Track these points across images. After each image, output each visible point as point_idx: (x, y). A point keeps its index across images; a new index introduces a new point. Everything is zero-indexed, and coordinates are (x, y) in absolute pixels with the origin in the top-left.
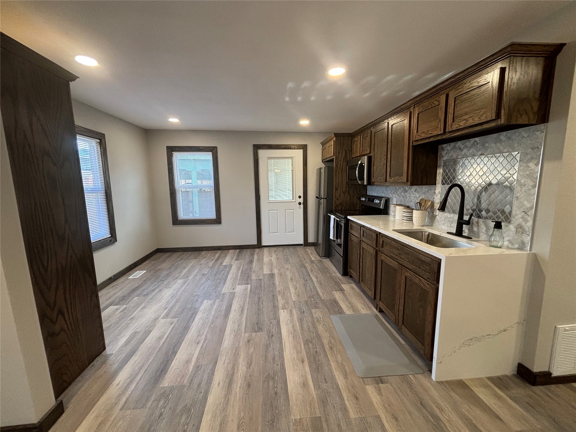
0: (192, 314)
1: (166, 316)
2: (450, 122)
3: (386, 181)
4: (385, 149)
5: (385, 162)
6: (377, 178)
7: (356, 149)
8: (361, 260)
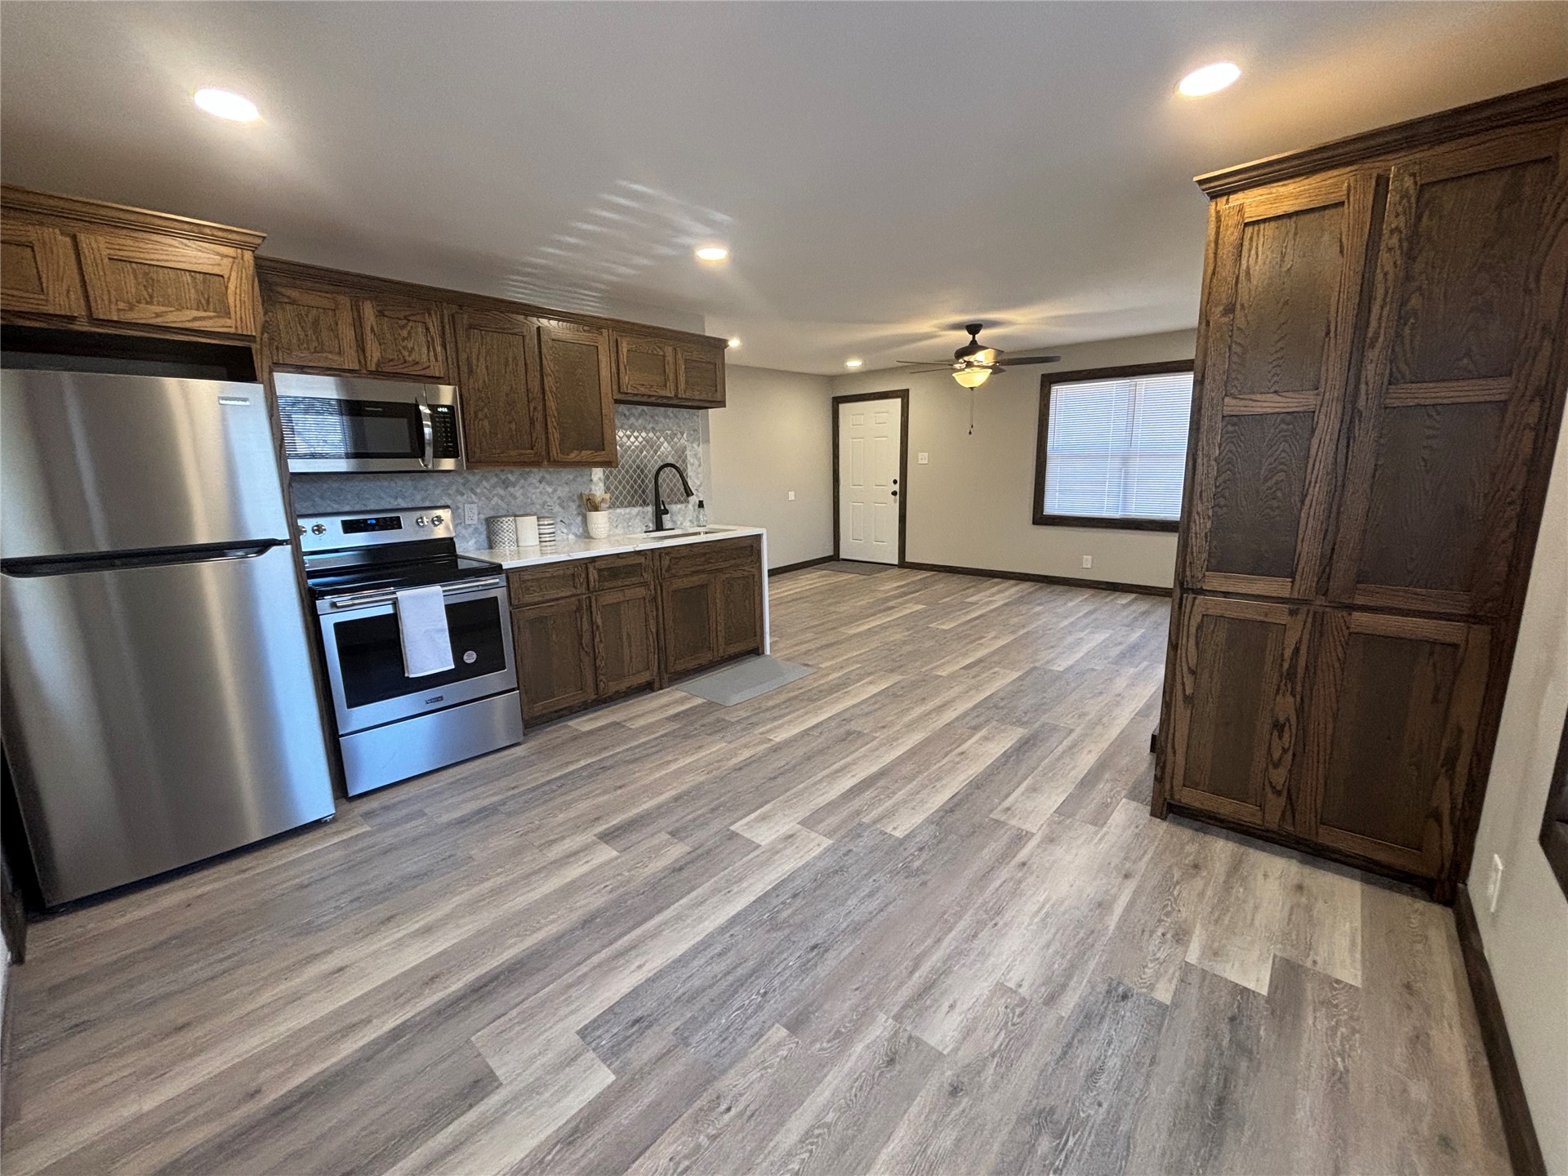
0: (952, 811)
1: (1021, 838)
2: (682, 386)
3: (549, 460)
4: (535, 385)
5: (539, 415)
6: (503, 453)
7: (317, 338)
8: (597, 639)
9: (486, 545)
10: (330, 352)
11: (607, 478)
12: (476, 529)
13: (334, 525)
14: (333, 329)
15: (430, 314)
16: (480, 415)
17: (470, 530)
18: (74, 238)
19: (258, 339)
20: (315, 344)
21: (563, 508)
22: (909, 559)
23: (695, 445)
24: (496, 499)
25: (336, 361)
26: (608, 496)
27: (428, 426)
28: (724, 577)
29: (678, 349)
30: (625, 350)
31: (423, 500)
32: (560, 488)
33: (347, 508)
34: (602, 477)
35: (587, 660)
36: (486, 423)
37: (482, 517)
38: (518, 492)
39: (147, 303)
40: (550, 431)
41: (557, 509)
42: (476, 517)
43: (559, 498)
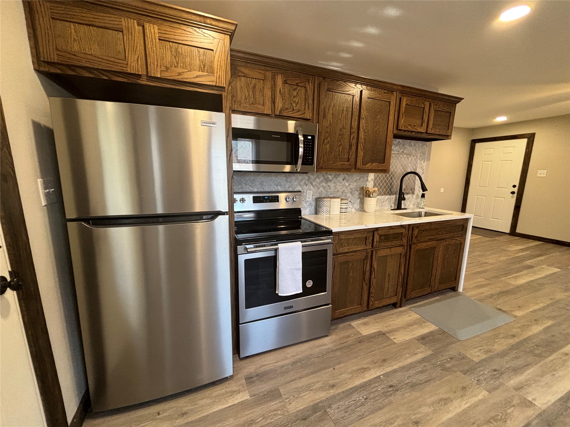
2: (431, 126)
3: (355, 168)
4: (354, 125)
5: (354, 142)
6: (333, 163)
7: (254, 96)
8: (373, 276)
9: (313, 212)
10: (259, 104)
11: (375, 179)
12: (310, 203)
13: (249, 198)
14: (262, 90)
15: (309, 82)
16: (326, 141)
17: (308, 204)
18: (143, 26)
19: (226, 90)
20: (252, 99)
21: (352, 194)
22: (518, 231)
23: (422, 162)
24: (321, 188)
25: (260, 109)
26: (376, 189)
27: (302, 147)
28: (445, 243)
29: (432, 104)
30: (404, 105)
31: (289, 187)
32: (352, 184)
33: (255, 190)
34: (373, 179)
35: (366, 288)
36: (328, 146)
37: (314, 197)
38: (332, 185)
39: (175, 67)
40: (359, 151)
41: (349, 195)
42: (311, 198)
43: (351, 189)
